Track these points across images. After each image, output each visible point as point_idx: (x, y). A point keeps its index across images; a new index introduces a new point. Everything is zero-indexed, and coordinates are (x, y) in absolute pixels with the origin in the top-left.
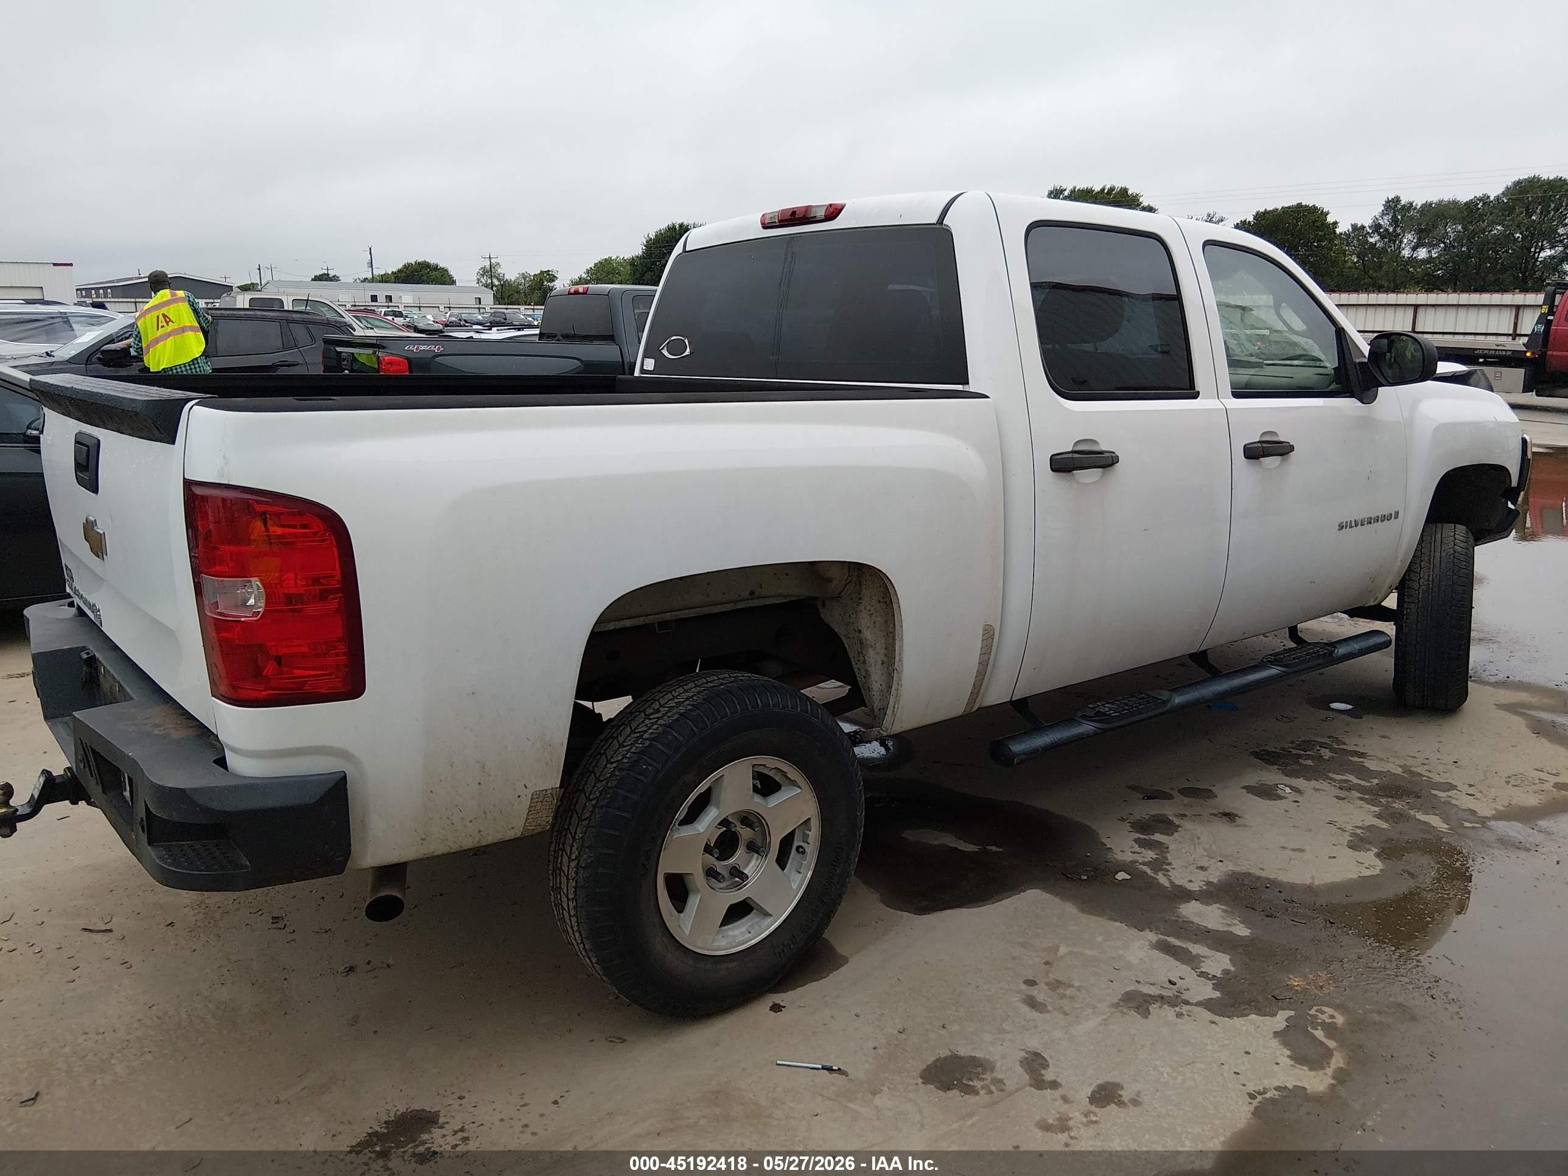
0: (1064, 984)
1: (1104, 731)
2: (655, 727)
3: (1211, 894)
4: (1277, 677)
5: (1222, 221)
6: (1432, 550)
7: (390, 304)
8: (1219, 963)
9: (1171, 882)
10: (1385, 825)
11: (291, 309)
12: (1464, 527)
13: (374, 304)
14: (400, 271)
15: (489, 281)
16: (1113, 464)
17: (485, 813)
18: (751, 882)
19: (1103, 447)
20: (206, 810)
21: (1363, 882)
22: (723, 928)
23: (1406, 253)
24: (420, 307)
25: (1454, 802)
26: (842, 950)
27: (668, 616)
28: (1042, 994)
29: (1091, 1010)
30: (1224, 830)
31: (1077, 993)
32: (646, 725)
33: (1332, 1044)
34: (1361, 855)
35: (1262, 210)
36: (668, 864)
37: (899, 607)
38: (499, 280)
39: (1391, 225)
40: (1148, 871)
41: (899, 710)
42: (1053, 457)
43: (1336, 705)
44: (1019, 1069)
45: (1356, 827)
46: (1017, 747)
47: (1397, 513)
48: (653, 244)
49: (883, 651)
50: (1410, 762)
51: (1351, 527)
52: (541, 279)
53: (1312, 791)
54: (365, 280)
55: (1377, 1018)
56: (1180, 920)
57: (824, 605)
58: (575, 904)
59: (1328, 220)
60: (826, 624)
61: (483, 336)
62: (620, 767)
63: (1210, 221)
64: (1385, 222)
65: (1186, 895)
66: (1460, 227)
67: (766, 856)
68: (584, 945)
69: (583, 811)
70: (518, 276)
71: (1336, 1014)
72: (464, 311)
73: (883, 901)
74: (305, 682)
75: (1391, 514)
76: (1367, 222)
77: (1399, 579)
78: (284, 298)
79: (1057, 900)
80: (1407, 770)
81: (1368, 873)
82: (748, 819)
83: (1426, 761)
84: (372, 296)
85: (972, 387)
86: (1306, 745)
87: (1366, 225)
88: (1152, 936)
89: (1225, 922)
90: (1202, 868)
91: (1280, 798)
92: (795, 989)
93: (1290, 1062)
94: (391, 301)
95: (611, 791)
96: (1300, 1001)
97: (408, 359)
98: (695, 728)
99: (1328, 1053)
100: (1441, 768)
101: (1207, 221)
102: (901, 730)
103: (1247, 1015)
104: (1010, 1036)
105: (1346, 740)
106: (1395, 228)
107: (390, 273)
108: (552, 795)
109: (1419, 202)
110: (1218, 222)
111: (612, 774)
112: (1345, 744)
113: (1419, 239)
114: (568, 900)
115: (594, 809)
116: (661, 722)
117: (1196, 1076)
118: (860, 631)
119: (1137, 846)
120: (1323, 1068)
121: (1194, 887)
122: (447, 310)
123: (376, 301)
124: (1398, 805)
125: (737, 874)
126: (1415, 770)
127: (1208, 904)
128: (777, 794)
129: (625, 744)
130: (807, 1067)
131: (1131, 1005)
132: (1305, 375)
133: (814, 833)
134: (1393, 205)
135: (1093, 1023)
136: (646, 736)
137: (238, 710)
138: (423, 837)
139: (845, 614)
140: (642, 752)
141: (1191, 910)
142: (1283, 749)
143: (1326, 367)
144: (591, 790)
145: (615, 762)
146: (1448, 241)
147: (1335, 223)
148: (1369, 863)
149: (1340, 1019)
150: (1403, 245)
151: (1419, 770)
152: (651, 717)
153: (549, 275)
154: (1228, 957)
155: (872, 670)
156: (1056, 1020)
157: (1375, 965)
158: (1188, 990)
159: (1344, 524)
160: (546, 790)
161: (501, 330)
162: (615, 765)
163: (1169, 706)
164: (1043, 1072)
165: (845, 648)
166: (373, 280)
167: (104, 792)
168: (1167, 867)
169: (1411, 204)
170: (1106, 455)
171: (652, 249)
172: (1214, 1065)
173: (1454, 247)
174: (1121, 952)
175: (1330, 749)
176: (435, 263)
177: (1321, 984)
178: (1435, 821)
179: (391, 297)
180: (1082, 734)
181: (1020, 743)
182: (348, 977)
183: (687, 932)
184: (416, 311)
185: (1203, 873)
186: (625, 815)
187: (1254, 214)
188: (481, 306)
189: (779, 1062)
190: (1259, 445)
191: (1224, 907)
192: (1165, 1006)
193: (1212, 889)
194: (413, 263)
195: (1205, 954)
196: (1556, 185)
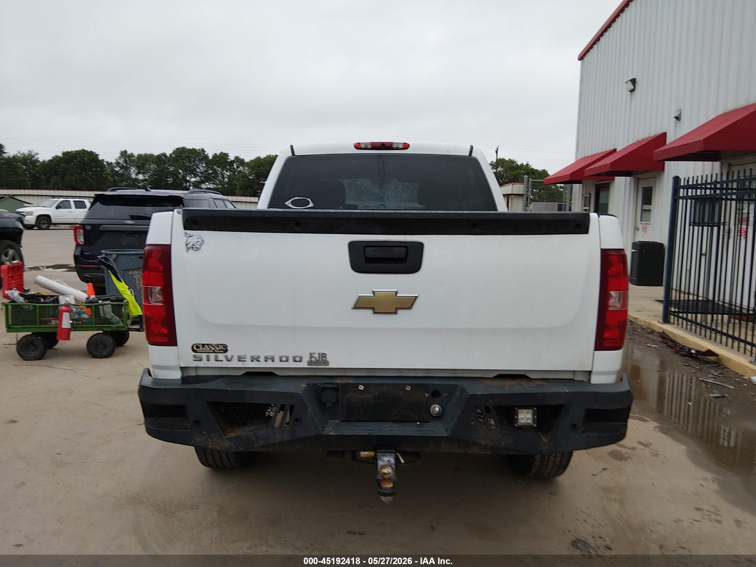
23: (133, 176)
39: (124, 163)
64: (121, 161)
66: (156, 166)
76: (113, 161)
106: (126, 164)
113: (138, 170)
134: (124, 154)
146: (152, 172)
150: (131, 173)
169: (133, 154)
196: (193, 151)
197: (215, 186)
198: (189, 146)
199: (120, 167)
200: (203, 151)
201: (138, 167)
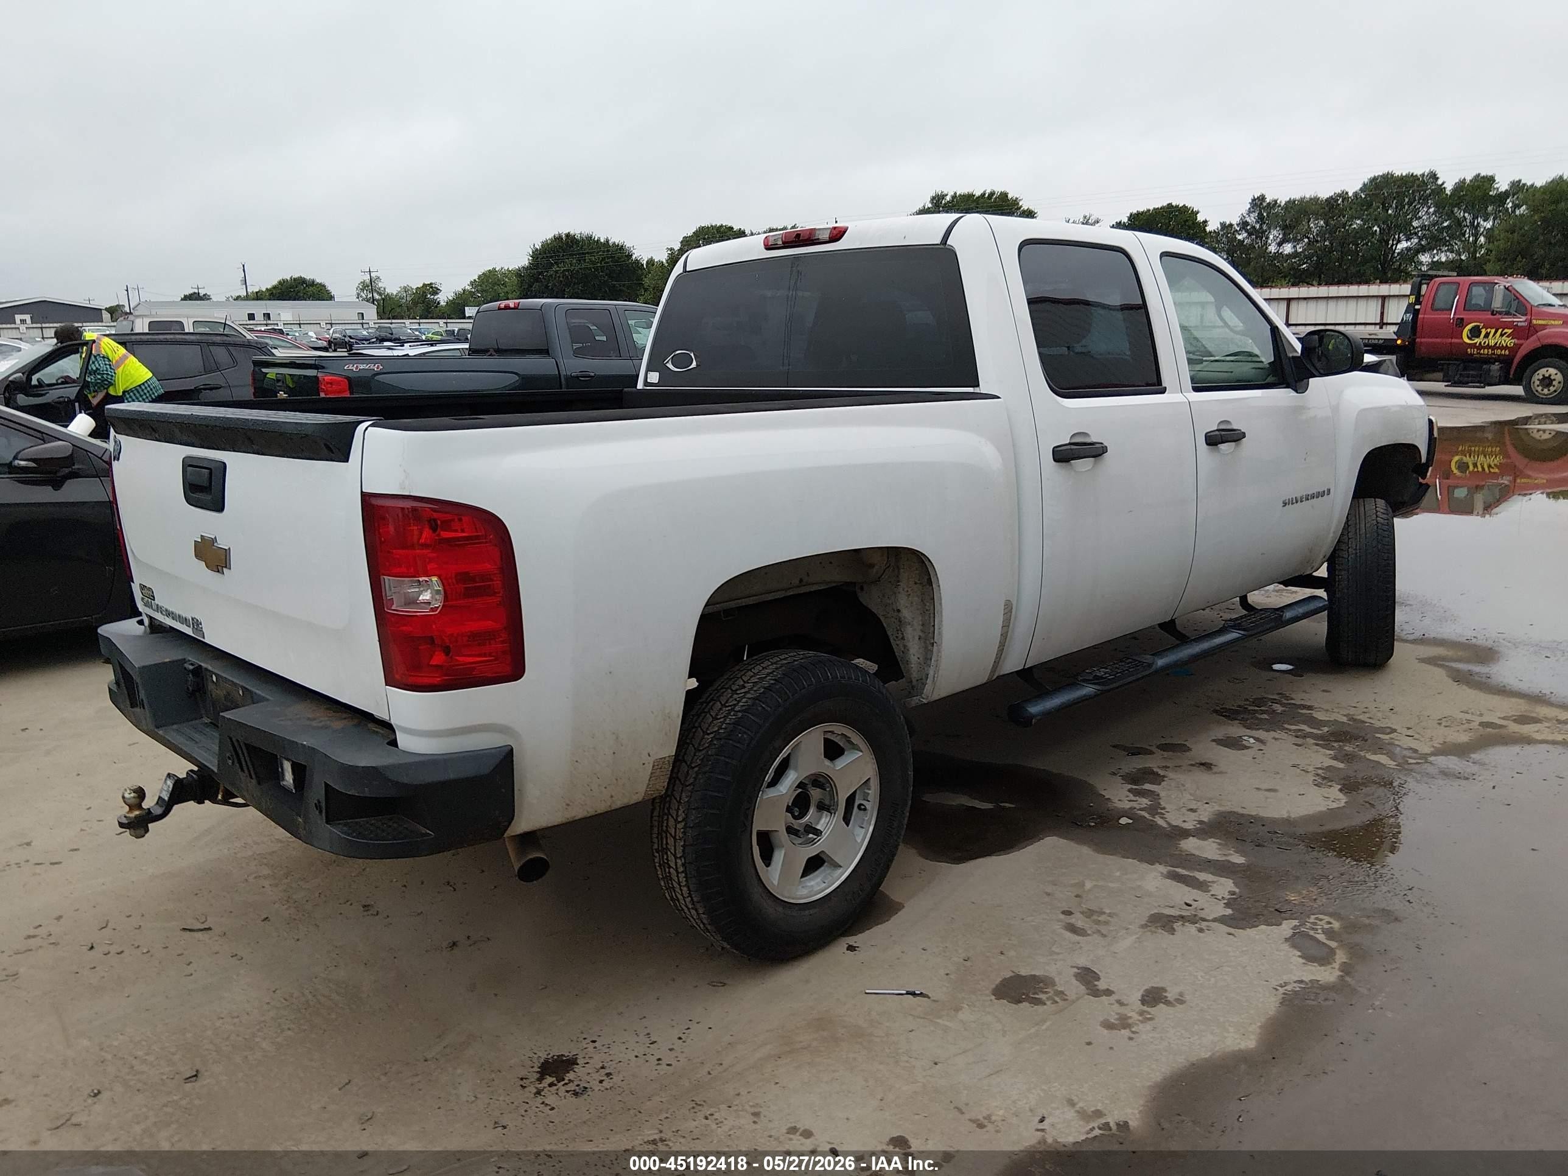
0: (1097, 912)
1: (1103, 692)
2: (744, 700)
3: (1205, 831)
4: (1237, 640)
5: (1098, 222)
6: (1358, 521)
7: (269, 322)
8: (1224, 886)
9: (1168, 823)
10: (1341, 766)
11: (192, 331)
12: (1383, 501)
13: (251, 322)
14: (275, 287)
15: (370, 295)
16: (1100, 455)
17: (617, 780)
18: (824, 836)
19: (1094, 439)
20: (397, 784)
21: (1332, 813)
22: (802, 879)
23: (1272, 248)
24: (300, 324)
25: (1397, 743)
26: (896, 896)
27: (733, 604)
28: (1079, 922)
29: (1125, 931)
30: (1203, 777)
31: (1109, 918)
32: (735, 700)
33: (1333, 944)
34: (1325, 791)
35: (1135, 211)
36: (759, 825)
37: (939, 586)
38: (380, 294)
39: (1257, 222)
40: (1147, 815)
41: (939, 678)
42: (1056, 449)
43: (1276, 667)
44: (1074, 981)
45: (1317, 768)
46: (1034, 709)
47: (1329, 490)
48: (540, 254)
49: (920, 627)
50: (1352, 711)
51: (1292, 504)
52: (424, 292)
53: (1273, 740)
54: (238, 298)
55: (1367, 921)
56: (1184, 854)
57: (862, 589)
58: (683, 861)
59: (1198, 219)
60: (864, 606)
61: (396, 353)
62: (718, 737)
63: (1087, 223)
64: (1252, 219)
65: (1185, 834)
66: (1322, 222)
67: (835, 814)
68: (692, 898)
69: (686, 778)
70: (399, 289)
71: (1332, 920)
72: (348, 327)
73: (921, 855)
74: (474, 668)
75: (1324, 491)
76: (1235, 220)
77: (1332, 549)
78: (184, 321)
79: (1072, 844)
80: (1352, 718)
81: (1335, 805)
82: (819, 781)
83: (1365, 710)
84: (248, 314)
85: (983, 389)
86: (1260, 702)
87: (1234, 222)
88: (1162, 869)
89: (1220, 852)
90: (1191, 810)
91: (1247, 748)
92: (864, 931)
93: (1302, 961)
94: (269, 319)
95: (712, 758)
96: (1300, 913)
97: (348, 378)
98: (780, 700)
99: (1332, 952)
100: (1380, 715)
101: (1083, 223)
102: (939, 697)
103: (1257, 926)
104: (1061, 956)
105: (1293, 696)
106: (1261, 224)
107: (264, 290)
108: (669, 763)
109: (1283, 200)
110: (1093, 224)
111: (711, 743)
112: (1292, 699)
113: (1284, 235)
114: (676, 858)
115: (697, 775)
116: (749, 696)
117: (1226, 977)
118: (899, 611)
119: (1131, 795)
120: (1330, 963)
121: (1189, 826)
122: (329, 326)
123: (254, 319)
124: (1348, 748)
125: (811, 829)
126: (1358, 717)
127: (1204, 839)
128: (843, 757)
129: (719, 717)
130: (893, 994)
131: (1159, 925)
132: (1245, 369)
133: (874, 791)
134: (1258, 203)
135: (1129, 941)
136: (737, 708)
137: (417, 696)
138: (568, 802)
139: (884, 596)
140: (736, 723)
141: (1190, 845)
142: (1239, 706)
143: (1262, 362)
144: (692, 760)
145: (712, 733)
146: (1311, 236)
147: (1205, 222)
148: (1333, 798)
149: (1336, 925)
150: (1270, 241)
151: (1361, 717)
152: (738, 692)
153: (432, 287)
154: (1231, 881)
155: (910, 645)
156: (1097, 941)
157: (1356, 879)
158: (1202, 909)
159: (1287, 501)
160: (665, 758)
161: (414, 346)
162: (712, 735)
163: (1154, 667)
164: (1096, 983)
165: (884, 627)
166: (247, 298)
167: (259, 783)
168: (1162, 811)
169: (1276, 201)
170: (1097, 446)
171: (539, 260)
172: (1239, 968)
173: (1317, 241)
174: (1139, 884)
175: (1281, 704)
176: (312, 278)
177: (1314, 897)
178: (1383, 759)
179: (269, 314)
180: (1085, 696)
181: (1036, 705)
182: (453, 952)
183: (776, 883)
184: (296, 328)
185: (1194, 814)
186: (727, 778)
187: (1128, 215)
188: (364, 321)
189: (867, 991)
190: (1217, 433)
191: (1217, 841)
192: (1187, 924)
193: (1203, 826)
194: (288, 279)
195: (1210, 880)
196: (1409, 181)
197: (1451, 256)
198: (1400, 171)
199: (1247, 231)
200: (1434, 176)
201: (1285, 228)
